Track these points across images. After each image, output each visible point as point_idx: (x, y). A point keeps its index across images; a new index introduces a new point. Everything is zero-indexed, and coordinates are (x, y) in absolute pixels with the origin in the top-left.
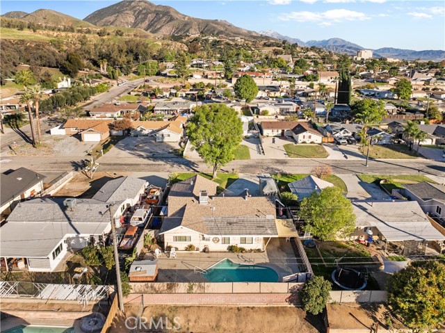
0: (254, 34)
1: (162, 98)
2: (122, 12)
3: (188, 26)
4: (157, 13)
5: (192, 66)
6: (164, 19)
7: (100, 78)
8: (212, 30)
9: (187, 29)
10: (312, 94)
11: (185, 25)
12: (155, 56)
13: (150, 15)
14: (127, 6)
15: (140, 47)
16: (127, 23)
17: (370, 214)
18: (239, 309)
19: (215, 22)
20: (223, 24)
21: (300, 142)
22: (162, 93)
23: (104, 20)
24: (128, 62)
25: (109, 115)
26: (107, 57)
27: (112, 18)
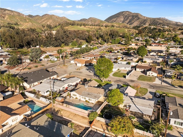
0: (179, 24)
1: (113, 53)
2: (119, 17)
3: (146, 21)
4: (133, 16)
5: (135, 40)
6: (136, 19)
7: (98, 44)
8: (156, 22)
9: (145, 22)
10: (178, 55)
11: (144, 21)
12: (121, 36)
13: (130, 17)
14: (121, 14)
15: (115, 33)
16: (120, 21)
17: (133, 101)
18: (76, 114)
19: (159, 19)
20: (163, 20)
21: (147, 75)
22: (114, 51)
23: (112, 20)
24: (108, 39)
25: (89, 58)
26: (101, 36)
27: (115, 19)
